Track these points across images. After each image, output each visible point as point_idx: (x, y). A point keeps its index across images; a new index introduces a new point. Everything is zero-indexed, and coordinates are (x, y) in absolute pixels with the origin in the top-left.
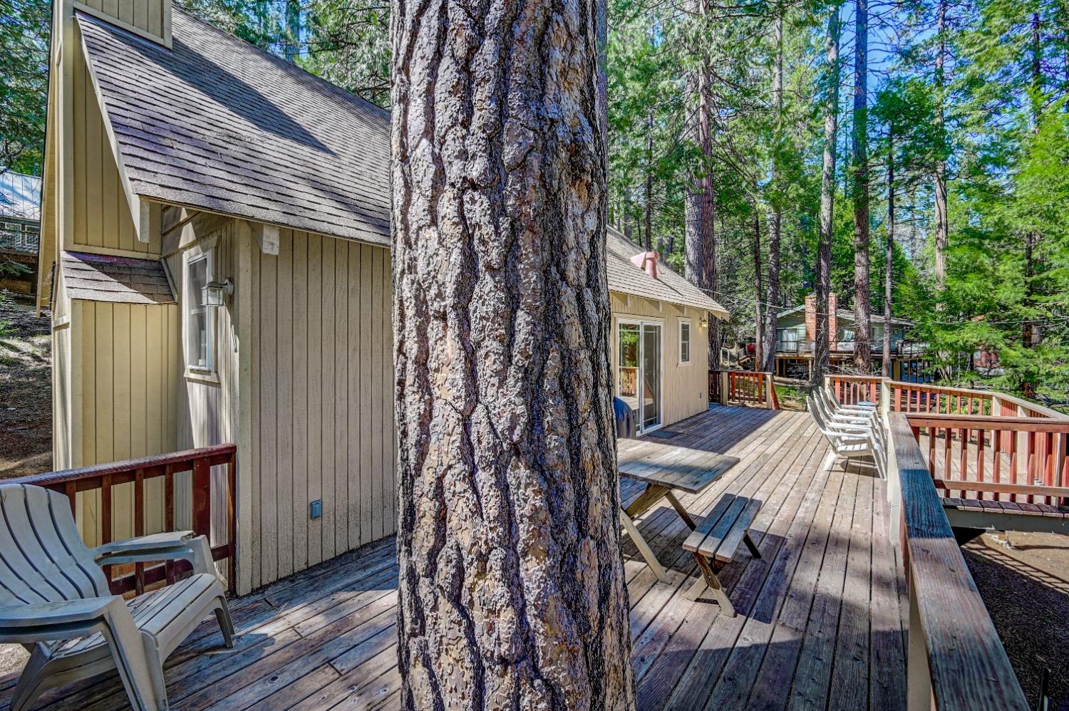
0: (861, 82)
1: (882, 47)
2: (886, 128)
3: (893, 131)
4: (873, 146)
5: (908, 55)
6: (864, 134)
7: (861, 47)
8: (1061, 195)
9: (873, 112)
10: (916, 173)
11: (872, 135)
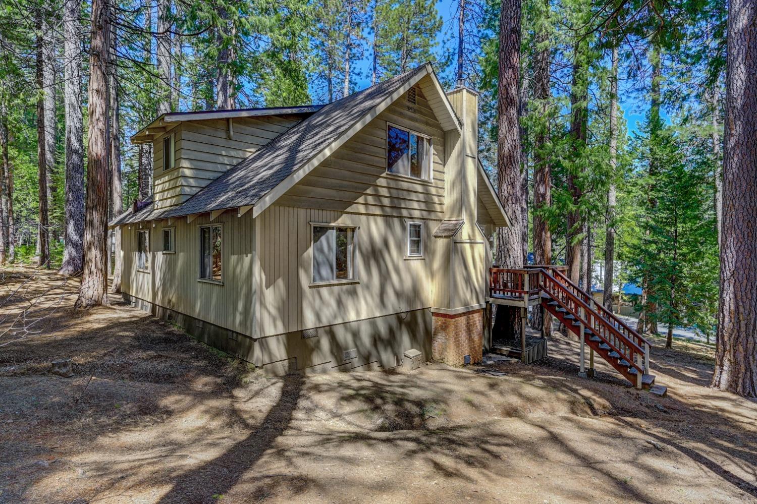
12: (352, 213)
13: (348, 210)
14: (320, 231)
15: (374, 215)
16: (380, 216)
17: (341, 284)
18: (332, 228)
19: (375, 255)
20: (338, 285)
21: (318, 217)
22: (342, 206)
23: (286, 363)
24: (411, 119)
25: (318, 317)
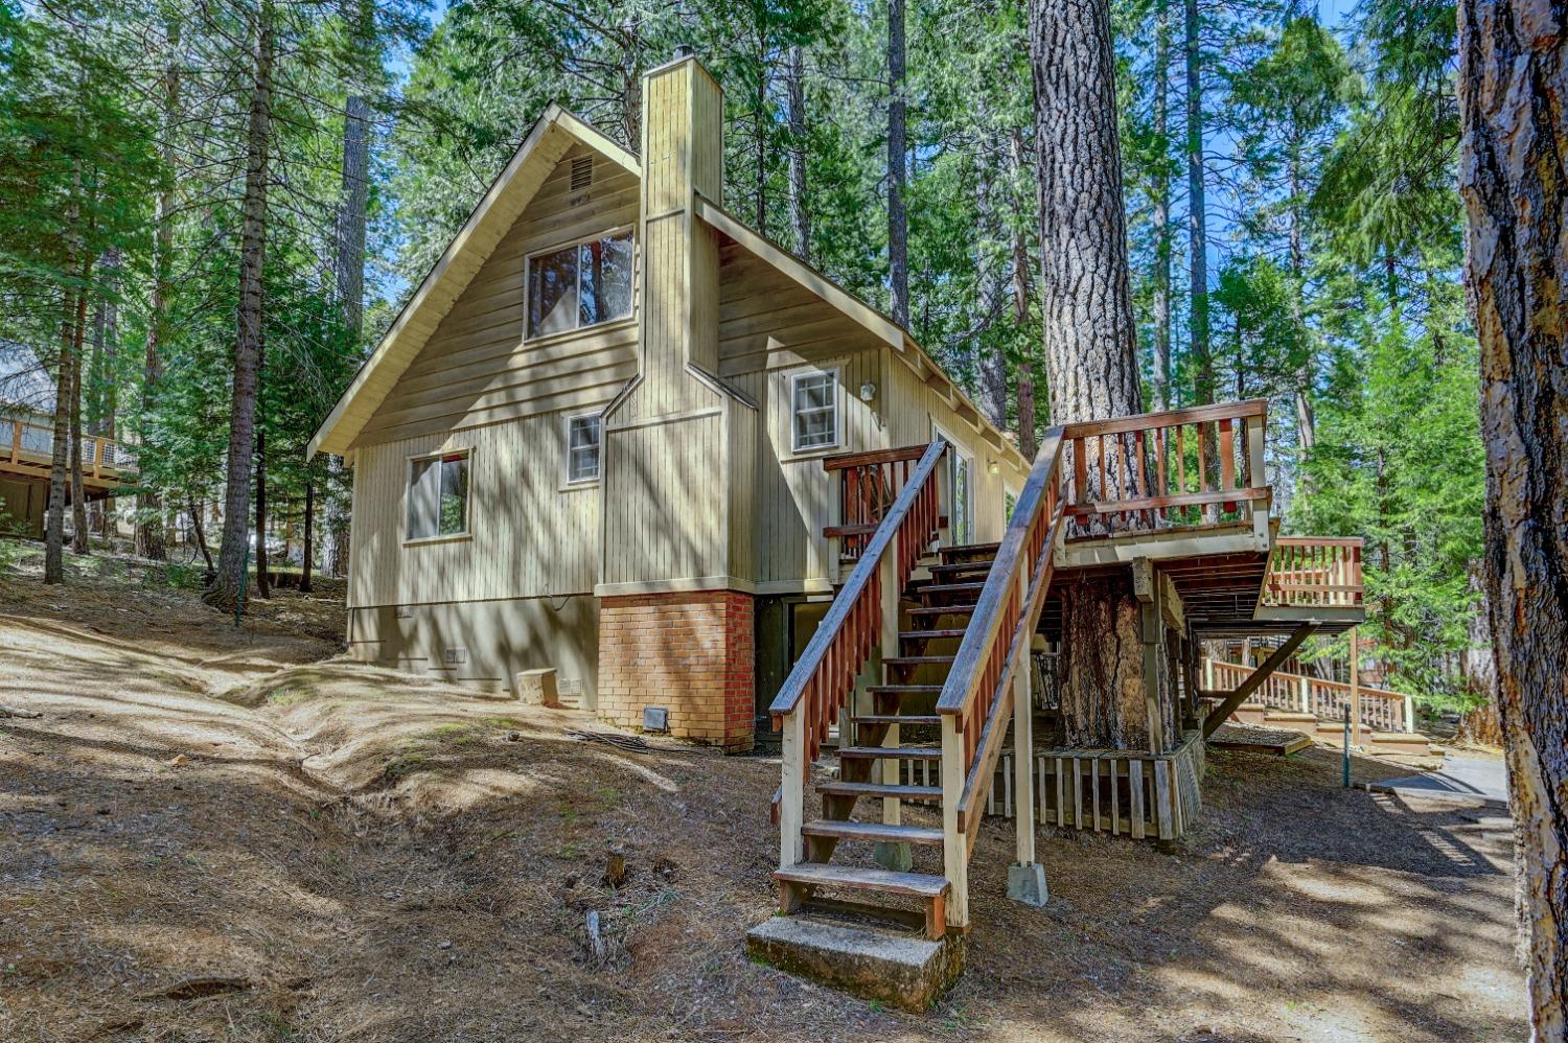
0: (1199, 254)
1: (1222, 212)
2: (1232, 320)
3: (1240, 323)
4: (1217, 341)
5: (1254, 227)
6: (1205, 323)
7: (1197, 208)
8: (1404, 408)
9: (1217, 295)
10: (1269, 381)
11: (1216, 327)
12: (464, 429)
13: (460, 425)
14: (421, 465)
15: (502, 422)
16: (513, 420)
17: (445, 542)
18: (436, 459)
19: (505, 500)
20: (440, 542)
21: (416, 447)
22: (449, 422)
23: (376, 646)
24: (579, 218)
25: (415, 593)
